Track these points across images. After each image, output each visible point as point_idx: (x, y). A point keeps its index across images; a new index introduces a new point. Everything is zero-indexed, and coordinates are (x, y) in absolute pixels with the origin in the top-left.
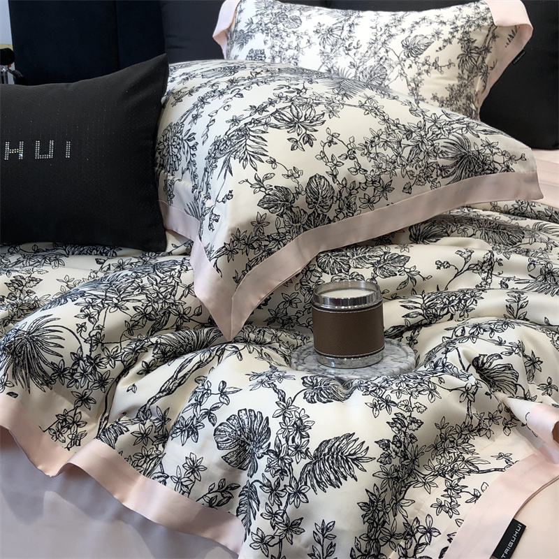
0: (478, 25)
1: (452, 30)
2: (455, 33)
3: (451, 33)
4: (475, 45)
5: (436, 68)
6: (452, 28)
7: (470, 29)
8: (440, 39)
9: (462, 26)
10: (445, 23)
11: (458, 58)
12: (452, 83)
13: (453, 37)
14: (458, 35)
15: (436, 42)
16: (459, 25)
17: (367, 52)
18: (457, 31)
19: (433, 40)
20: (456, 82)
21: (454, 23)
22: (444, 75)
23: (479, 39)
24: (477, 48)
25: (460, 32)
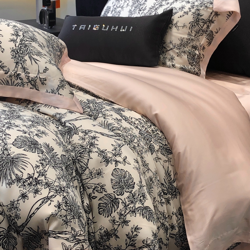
0: (206, 7)
1: (190, 7)
2: (192, 9)
3: (189, 9)
4: (202, 17)
5: (175, 27)
6: (191, 6)
7: (201, 8)
8: (183, 12)
9: (197, 6)
10: (189, 2)
11: (190, 23)
12: (183, 36)
13: (190, 11)
14: (193, 10)
15: (180, 12)
16: (196, 5)
17: (147, 13)
18: (193, 8)
19: (179, 11)
20: (186, 36)
21: (194, 3)
22: (179, 32)
23: (205, 14)
24: (204, 19)
25: (195, 9)
